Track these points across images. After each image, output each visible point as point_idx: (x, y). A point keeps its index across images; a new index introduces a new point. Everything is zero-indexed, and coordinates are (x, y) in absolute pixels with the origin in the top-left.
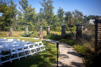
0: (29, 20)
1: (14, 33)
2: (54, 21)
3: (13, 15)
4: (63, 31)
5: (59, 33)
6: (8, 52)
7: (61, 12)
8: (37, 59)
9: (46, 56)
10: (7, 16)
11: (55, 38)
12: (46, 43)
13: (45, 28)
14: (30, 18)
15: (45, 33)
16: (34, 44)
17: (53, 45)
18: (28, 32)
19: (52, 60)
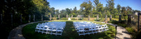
0: (99, 11)
1: (91, 19)
2: (115, 12)
3: (90, 9)
4: (120, 19)
5: (117, 20)
6: (88, 29)
7: (119, 7)
8: (103, 35)
9: (108, 33)
10: (87, 9)
11: (115, 23)
12: (109, 26)
13: (109, 16)
14: (100, 10)
15: (109, 19)
16: (102, 26)
17: (113, 27)
18: (98, 18)
19: (112, 36)
